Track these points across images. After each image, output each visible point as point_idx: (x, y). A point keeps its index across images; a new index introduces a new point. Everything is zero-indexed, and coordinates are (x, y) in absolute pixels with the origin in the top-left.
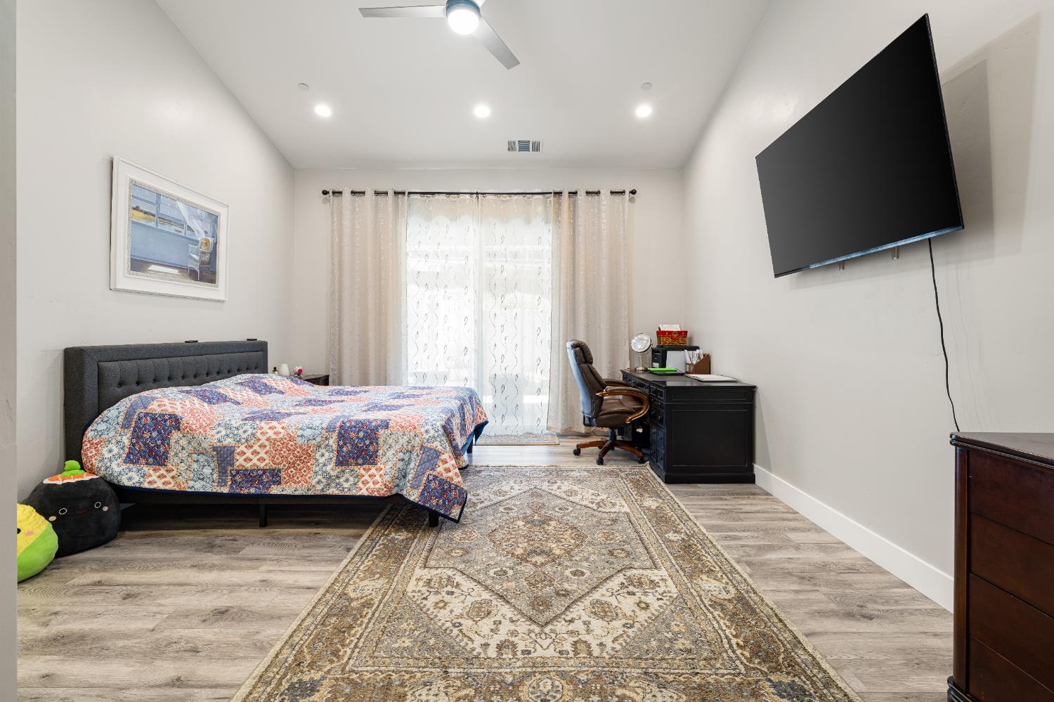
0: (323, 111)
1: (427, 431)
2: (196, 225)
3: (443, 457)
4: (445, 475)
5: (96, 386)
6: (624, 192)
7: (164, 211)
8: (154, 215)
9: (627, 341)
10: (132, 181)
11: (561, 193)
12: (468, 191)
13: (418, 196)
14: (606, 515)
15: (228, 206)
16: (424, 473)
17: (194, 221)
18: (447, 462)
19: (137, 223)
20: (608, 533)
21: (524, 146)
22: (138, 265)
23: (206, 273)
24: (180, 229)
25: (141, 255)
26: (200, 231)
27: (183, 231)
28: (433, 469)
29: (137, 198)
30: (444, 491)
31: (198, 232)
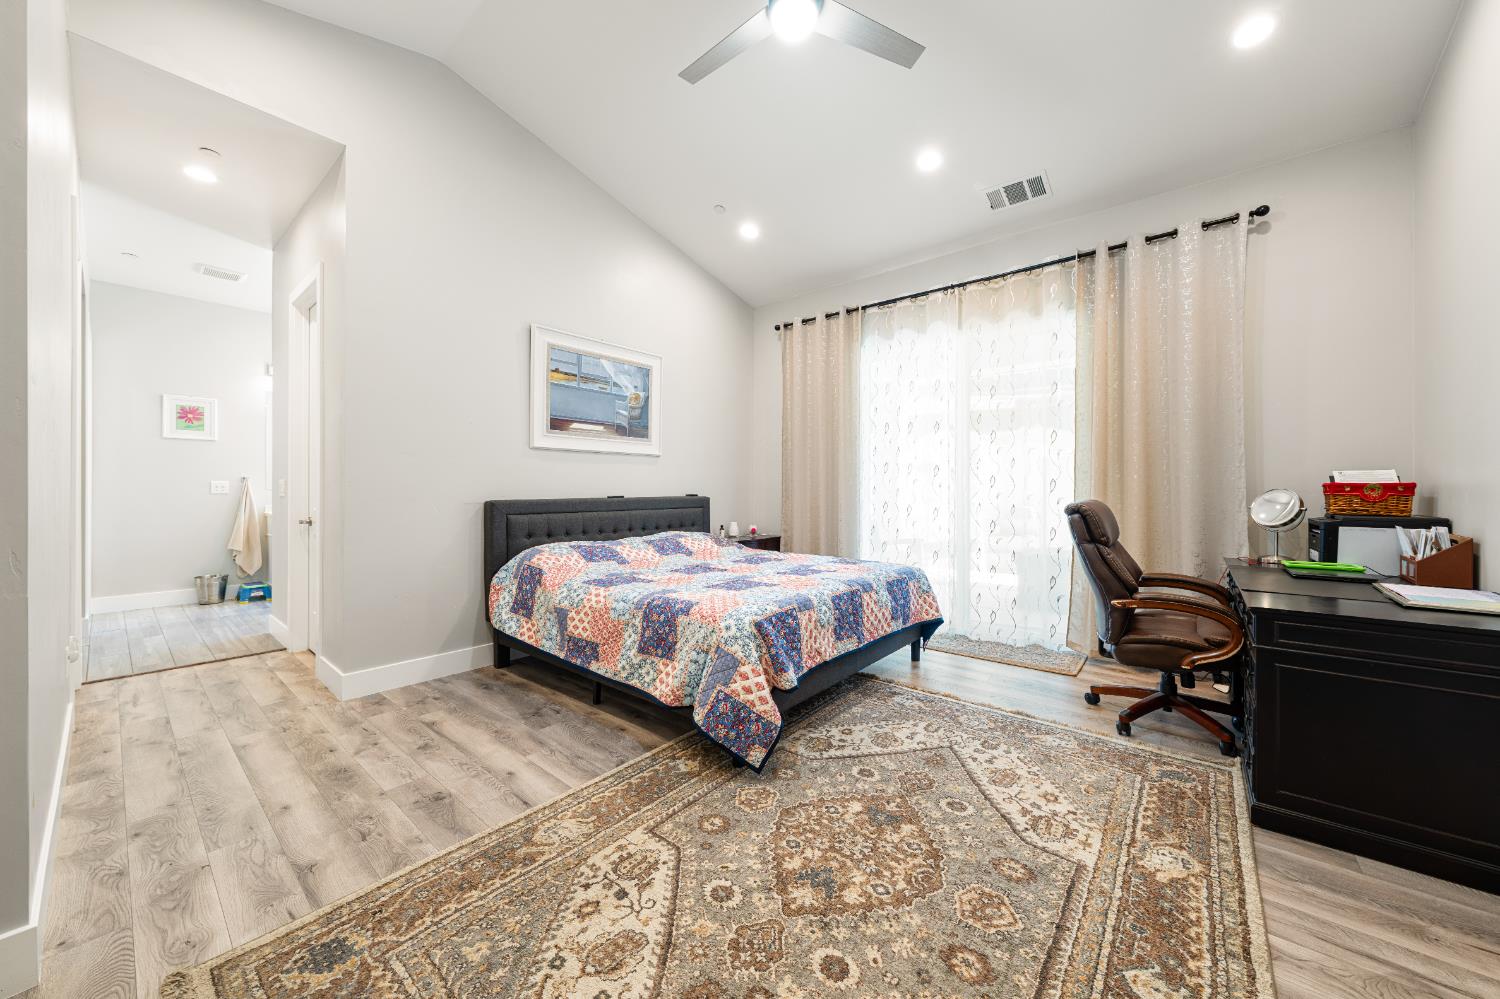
0: (749, 231)
1: (728, 628)
2: (623, 380)
3: (743, 669)
4: (743, 697)
5: (505, 537)
6: (1237, 217)
7: (586, 370)
8: (575, 375)
9: (1244, 504)
10: (549, 344)
11: (1094, 253)
12: (941, 286)
13: (875, 310)
14: (1026, 852)
15: (661, 358)
16: (714, 687)
17: (622, 376)
18: (748, 679)
19: (556, 385)
20: (990, 896)
21: (1016, 193)
22: (557, 424)
23: (637, 427)
24: (605, 387)
25: (561, 415)
26: (629, 386)
27: (609, 388)
28: (726, 684)
29: (556, 360)
30: (742, 721)
31: (626, 387)
